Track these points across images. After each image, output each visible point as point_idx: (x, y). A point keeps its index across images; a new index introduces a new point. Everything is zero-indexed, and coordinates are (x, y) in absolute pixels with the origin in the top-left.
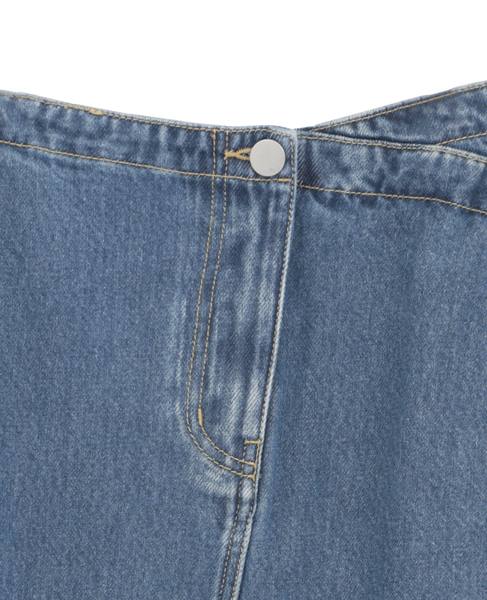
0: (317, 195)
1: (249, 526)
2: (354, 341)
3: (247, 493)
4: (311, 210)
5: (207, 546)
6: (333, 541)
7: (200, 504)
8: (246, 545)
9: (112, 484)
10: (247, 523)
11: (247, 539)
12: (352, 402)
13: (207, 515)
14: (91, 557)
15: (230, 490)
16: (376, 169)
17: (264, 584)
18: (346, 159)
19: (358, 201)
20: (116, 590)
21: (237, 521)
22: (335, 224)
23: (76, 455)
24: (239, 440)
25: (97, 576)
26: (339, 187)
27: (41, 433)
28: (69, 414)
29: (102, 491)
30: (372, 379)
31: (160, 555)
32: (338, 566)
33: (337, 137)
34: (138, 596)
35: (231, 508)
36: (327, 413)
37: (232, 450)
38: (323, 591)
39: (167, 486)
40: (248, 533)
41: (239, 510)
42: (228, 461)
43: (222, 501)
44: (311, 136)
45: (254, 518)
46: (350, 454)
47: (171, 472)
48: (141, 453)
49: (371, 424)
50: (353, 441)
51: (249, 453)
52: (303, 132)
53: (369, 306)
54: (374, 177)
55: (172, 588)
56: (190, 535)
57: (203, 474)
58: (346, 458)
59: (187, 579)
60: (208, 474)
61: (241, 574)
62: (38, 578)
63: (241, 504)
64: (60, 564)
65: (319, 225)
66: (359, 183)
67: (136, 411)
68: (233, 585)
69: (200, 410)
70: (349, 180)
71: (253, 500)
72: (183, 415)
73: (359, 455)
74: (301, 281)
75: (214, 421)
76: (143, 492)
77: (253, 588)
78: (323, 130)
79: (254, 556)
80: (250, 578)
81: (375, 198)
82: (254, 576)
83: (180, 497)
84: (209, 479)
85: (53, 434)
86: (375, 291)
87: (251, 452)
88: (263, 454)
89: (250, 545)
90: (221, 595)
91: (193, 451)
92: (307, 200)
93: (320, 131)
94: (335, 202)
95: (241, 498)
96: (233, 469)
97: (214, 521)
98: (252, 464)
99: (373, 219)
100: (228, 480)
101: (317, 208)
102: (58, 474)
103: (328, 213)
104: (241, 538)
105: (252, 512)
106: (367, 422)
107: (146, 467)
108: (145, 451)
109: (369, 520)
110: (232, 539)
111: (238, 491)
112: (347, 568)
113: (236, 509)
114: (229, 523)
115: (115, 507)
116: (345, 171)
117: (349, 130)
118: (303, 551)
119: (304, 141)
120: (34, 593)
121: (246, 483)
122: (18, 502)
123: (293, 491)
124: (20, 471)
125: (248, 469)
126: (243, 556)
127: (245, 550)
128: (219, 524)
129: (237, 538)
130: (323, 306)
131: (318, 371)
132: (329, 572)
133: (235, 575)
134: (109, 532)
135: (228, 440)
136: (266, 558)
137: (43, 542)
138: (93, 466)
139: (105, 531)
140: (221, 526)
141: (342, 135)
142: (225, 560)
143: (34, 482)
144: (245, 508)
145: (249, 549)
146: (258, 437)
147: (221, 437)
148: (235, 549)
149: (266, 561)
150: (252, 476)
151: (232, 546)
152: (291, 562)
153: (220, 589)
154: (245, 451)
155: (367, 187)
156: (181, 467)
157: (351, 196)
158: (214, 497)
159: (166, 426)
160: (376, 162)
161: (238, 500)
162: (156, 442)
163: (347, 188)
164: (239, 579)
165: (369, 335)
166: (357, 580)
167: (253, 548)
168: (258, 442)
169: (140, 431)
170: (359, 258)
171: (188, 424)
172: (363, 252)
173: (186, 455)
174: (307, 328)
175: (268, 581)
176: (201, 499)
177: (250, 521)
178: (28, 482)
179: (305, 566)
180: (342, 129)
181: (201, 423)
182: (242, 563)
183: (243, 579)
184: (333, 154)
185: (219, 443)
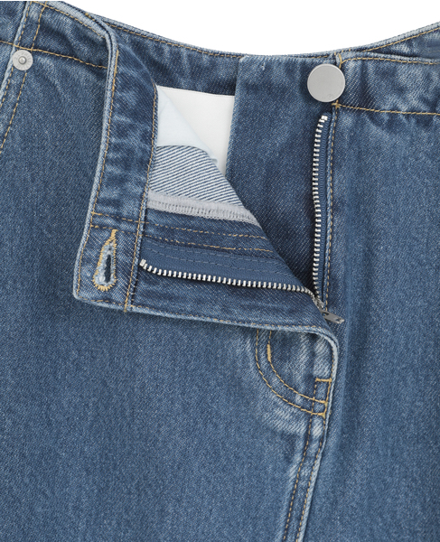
0: (372, 116)
1: (318, 462)
2: (412, 266)
3: (317, 431)
4: (368, 134)
5: (274, 479)
6: (393, 469)
7: (267, 439)
8: (313, 479)
9: (180, 419)
10: (316, 459)
11: (315, 474)
12: (411, 328)
13: (274, 450)
14: (158, 491)
15: (300, 429)
16: (431, 88)
17: (329, 519)
18: (402, 79)
19: (413, 121)
20: (181, 527)
21: (305, 456)
22: (394, 146)
23: (143, 388)
24: (310, 378)
25: (162, 511)
26: (395, 108)
27: (111, 361)
28: (135, 347)
29: (169, 426)
30: (430, 304)
31: (228, 491)
32: (397, 493)
33: (393, 56)
34: (203, 533)
35: (300, 445)
36: (391, 341)
37: (302, 388)
38: (383, 520)
39: (234, 419)
40: (316, 468)
41: (308, 446)
42: (298, 399)
43: (291, 439)
44: (367, 56)
45: (323, 453)
46: (410, 379)
47: (238, 406)
48: (209, 385)
49: (430, 350)
50: (412, 366)
51: (319, 391)
52: (358, 53)
53: (426, 230)
54: (429, 97)
55: (238, 524)
56: (256, 468)
57: (272, 412)
58: (406, 385)
59: (253, 514)
60: (278, 412)
61: (308, 509)
62: (110, 504)
63: (311, 441)
64: (130, 493)
65: (378, 148)
66: (415, 103)
67: (205, 343)
68: (299, 519)
69: (268, 346)
70: (405, 100)
71: (323, 437)
72: (253, 351)
73: (418, 380)
74: (362, 207)
75: (283, 359)
76: (210, 426)
77: (319, 523)
78: (378, 49)
79: (321, 490)
80: (317, 512)
81: (431, 118)
82: (320, 510)
83: (247, 430)
84: (278, 418)
85: (122, 364)
86: (432, 214)
87: (322, 391)
88: (334, 392)
89: (317, 479)
90: (287, 530)
91: (262, 388)
92: (364, 123)
93: (374, 51)
94: (392, 124)
95: (311, 436)
96: (303, 408)
97: (282, 455)
98: (323, 402)
99: (429, 142)
100: (298, 418)
101: (374, 130)
102: (126, 404)
103: (386, 137)
104: (309, 473)
105: (321, 447)
106: (426, 347)
107: (212, 399)
108: (213, 383)
109: (431, 447)
110: (300, 473)
111: (308, 429)
112: (406, 495)
113: (305, 445)
114: (298, 458)
115: (182, 443)
116: (401, 91)
117: (405, 49)
118: (369, 483)
119: (359, 63)
120: (104, 518)
121: (317, 421)
122: (91, 426)
123: (359, 423)
124: (94, 396)
125: (318, 408)
126: (310, 490)
127: (313, 484)
128: (286, 458)
129: (305, 472)
130: (385, 233)
131: (382, 300)
132: (389, 500)
133: (302, 509)
134: (176, 467)
135: (299, 378)
136: (333, 492)
137: (114, 469)
138: (160, 400)
139: (172, 467)
140: (288, 460)
141: (398, 55)
142: (292, 494)
143: (106, 408)
144: (314, 446)
145: (316, 483)
146: (330, 376)
147: (290, 375)
148: (303, 484)
149: (332, 495)
150: (323, 415)
151: (299, 480)
152: (357, 497)
153: (286, 523)
154: (316, 389)
155: (423, 107)
156: (248, 403)
157: (408, 117)
158: (283, 434)
159: (234, 362)
160: (432, 80)
161: (308, 437)
162: (225, 375)
163: (404, 108)
164: (306, 513)
165: (427, 259)
166: (418, 507)
167: (320, 481)
168: (330, 380)
169: (208, 363)
170: (415, 182)
171: (258, 361)
172: (419, 175)
173: (254, 393)
174: (369, 255)
175: (333, 516)
176: (269, 434)
177: (319, 457)
178: (102, 408)
179: (370, 498)
180: (397, 48)
181: (270, 360)
182: (309, 497)
183: (310, 513)
184: (388, 74)
185: (289, 380)
